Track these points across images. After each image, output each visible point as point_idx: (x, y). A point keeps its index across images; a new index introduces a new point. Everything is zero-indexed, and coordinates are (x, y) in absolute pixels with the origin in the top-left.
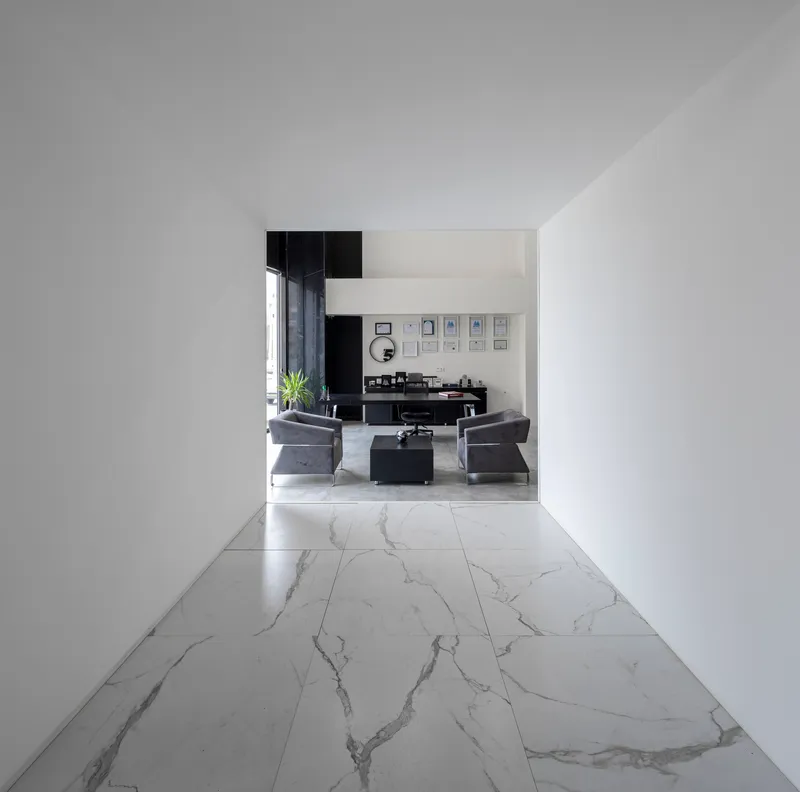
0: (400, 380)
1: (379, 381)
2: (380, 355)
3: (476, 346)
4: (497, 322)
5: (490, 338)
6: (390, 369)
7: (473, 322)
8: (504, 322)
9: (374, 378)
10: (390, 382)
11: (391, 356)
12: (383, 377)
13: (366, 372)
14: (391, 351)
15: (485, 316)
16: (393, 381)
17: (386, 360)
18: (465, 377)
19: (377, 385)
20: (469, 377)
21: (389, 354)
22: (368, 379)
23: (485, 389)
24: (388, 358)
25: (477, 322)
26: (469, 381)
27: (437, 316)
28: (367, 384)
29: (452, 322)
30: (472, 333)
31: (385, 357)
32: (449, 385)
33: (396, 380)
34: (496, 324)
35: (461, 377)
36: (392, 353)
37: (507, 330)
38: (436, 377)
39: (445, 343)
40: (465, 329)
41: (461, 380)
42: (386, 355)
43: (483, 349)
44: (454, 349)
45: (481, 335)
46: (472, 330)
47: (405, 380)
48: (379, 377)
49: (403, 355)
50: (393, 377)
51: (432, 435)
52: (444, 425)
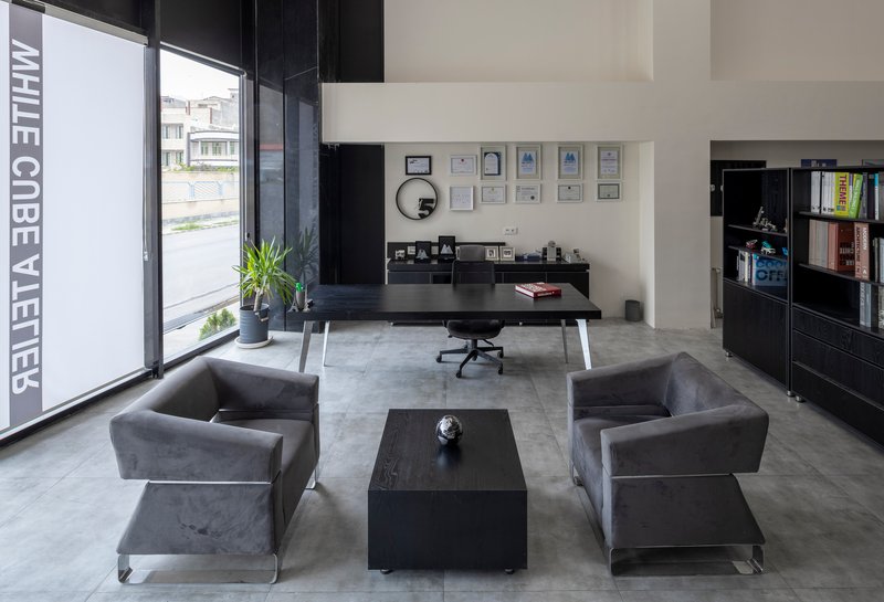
0: (446, 250)
1: (411, 250)
2: (413, 208)
3: (570, 194)
4: (604, 154)
5: (591, 180)
6: (429, 231)
7: (564, 155)
8: (614, 154)
9: (404, 246)
10: (429, 253)
11: (431, 210)
12: (418, 245)
13: (390, 237)
14: (431, 201)
15: (584, 144)
16: (435, 250)
17: (422, 216)
18: (552, 244)
19: (407, 257)
20: (558, 244)
21: (428, 207)
22: (395, 246)
23: (587, 266)
24: (426, 212)
25: (571, 155)
26: (559, 250)
27: (506, 145)
28: (391, 254)
29: (530, 155)
30: (563, 172)
31: (421, 212)
32: (526, 257)
33: (440, 250)
34: (602, 157)
35: (545, 243)
36: (433, 205)
37: (619, 168)
38: (503, 244)
39: (518, 188)
40: (551, 167)
41: (545, 250)
42: (422, 208)
43: (581, 198)
44: (533, 198)
45: (578, 176)
46: (563, 167)
47: (454, 250)
48: (411, 244)
49: (451, 207)
50: (434, 244)
51: (501, 355)
52: (518, 325)
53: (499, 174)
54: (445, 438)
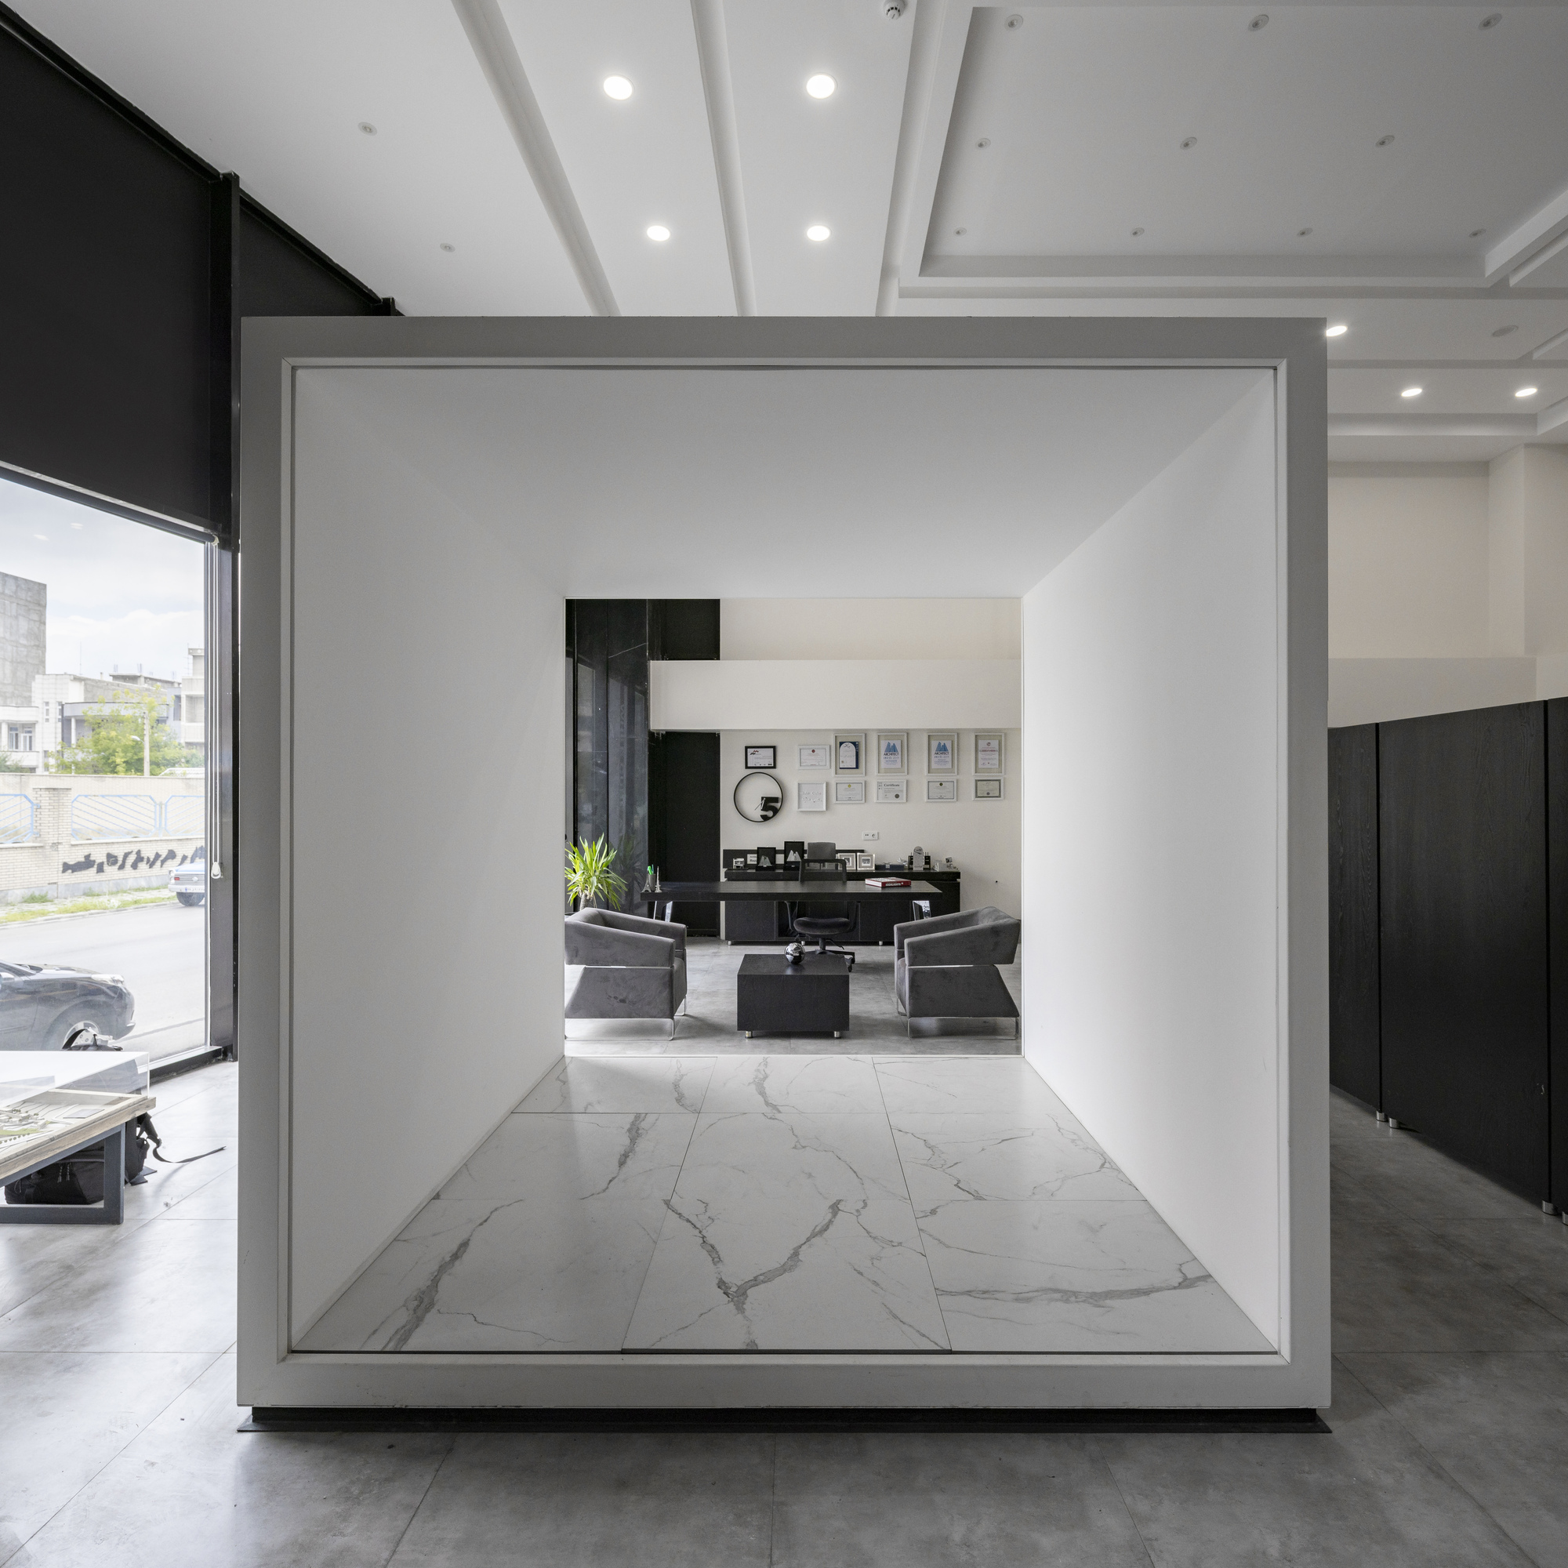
0: (793, 857)
1: (752, 859)
2: (754, 809)
3: (942, 791)
4: (982, 744)
5: (968, 776)
6: (774, 835)
7: (935, 744)
8: (995, 744)
9: (743, 853)
10: (773, 860)
11: (776, 811)
12: (760, 852)
13: (726, 844)
14: (775, 800)
15: (958, 733)
16: (780, 859)
17: (765, 818)
18: (919, 851)
19: (746, 866)
20: (926, 851)
21: (771, 807)
22: (731, 854)
23: (958, 875)
24: (770, 814)
25: (943, 744)
26: (928, 859)
27: (866, 733)
28: (728, 864)
29: (896, 745)
30: (934, 766)
31: (764, 813)
32: (888, 866)
33: (786, 857)
34: (980, 748)
35: (910, 852)
36: (778, 805)
37: (1000, 761)
38: (862, 851)
39: (879, 785)
40: (920, 759)
41: (911, 858)
42: (765, 808)
43: (956, 796)
44: (897, 796)
45: (950, 771)
46: (933, 759)
47: (802, 857)
48: (751, 852)
49: (799, 808)
50: (780, 852)
51: (853, 960)
52: (878, 945)
53: (857, 767)
54: (792, 955)
